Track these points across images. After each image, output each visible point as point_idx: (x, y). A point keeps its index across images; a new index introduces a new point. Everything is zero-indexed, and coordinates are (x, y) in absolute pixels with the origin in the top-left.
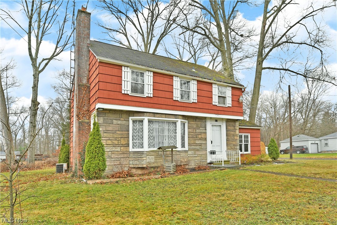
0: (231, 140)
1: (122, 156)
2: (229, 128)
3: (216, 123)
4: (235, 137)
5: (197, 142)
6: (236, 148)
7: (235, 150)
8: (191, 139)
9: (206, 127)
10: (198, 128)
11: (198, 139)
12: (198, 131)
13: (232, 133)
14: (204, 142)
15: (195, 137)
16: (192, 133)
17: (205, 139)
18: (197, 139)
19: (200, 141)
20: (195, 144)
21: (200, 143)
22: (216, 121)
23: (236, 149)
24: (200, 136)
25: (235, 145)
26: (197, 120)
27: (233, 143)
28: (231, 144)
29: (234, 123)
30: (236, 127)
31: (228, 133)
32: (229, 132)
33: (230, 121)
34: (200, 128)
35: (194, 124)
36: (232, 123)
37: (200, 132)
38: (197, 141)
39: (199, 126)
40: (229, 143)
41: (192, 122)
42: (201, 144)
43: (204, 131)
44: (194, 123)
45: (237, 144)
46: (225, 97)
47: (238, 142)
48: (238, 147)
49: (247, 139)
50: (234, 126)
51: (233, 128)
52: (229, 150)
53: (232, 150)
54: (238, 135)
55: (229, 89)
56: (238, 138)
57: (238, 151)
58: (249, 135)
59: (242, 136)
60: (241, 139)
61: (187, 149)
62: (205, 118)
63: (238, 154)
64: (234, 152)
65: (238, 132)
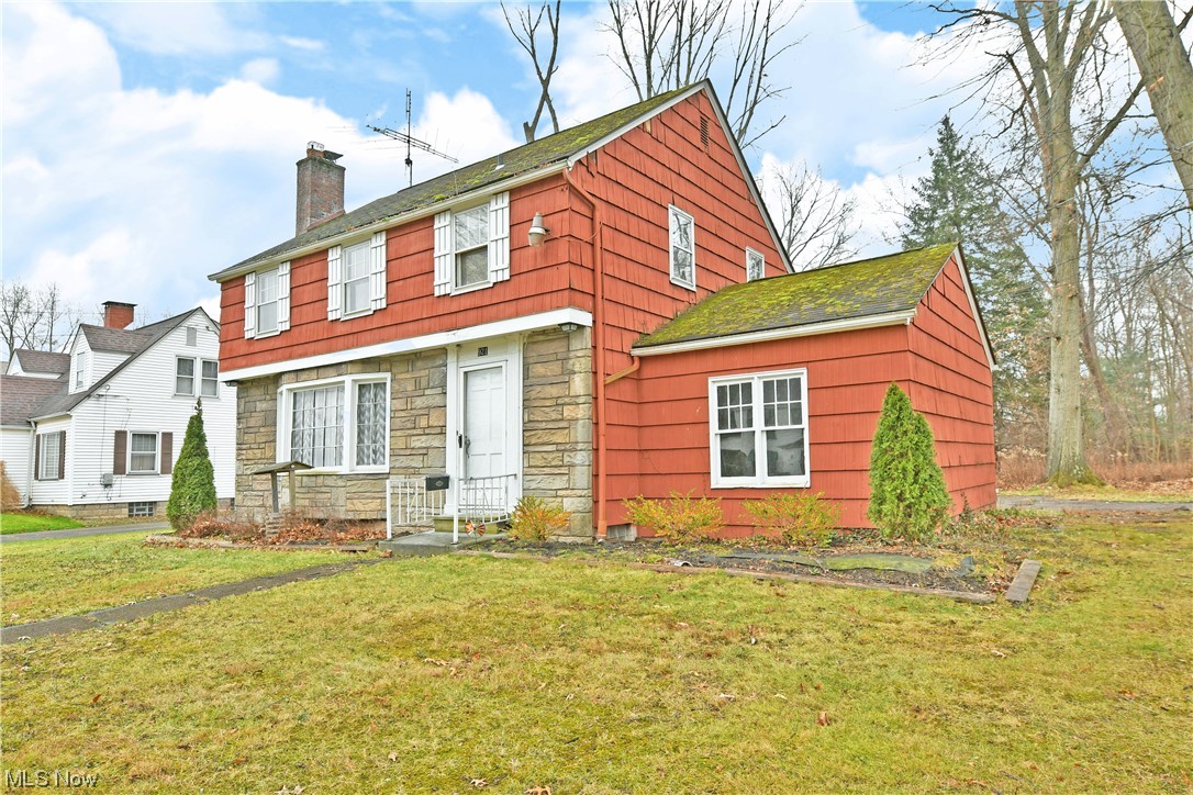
0: (543, 425)
2: (539, 369)
3: (483, 359)
4: (568, 412)
5: (417, 443)
6: (566, 459)
7: (564, 470)
8: (399, 433)
9: (443, 386)
10: (420, 390)
11: (419, 431)
12: (419, 402)
13: (554, 391)
14: (436, 442)
15: (409, 426)
16: (403, 414)
17: (439, 430)
18: (415, 432)
19: (424, 438)
20: (408, 452)
21: (423, 445)
22: (483, 352)
23: (572, 466)
24: (423, 423)
25: (562, 449)
26: (419, 364)
27: (554, 439)
28: (543, 444)
29: (564, 343)
30: (571, 362)
31: (533, 394)
32: (539, 388)
33: (541, 338)
34: (427, 392)
35: (407, 377)
36: (556, 347)
37: (424, 406)
38: (416, 438)
39: (424, 383)
40: (533, 441)
41: (403, 376)
42: (424, 451)
43: (438, 401)
44: (409, 376)
45: (577, 443)
46: (486, 247)
47: (581, 432)
48: (582, 458)
49: (789, 402)
50: (564, 356)
51: (556, 368)
52: (534, 471)
53: (547, 470)
54: (582, 400)
55: (500, 205)
56: (583, 412)
57: (582, 477)
58: (802, 374)
59: (748, 387)
60: (741, 406)
61: (385, 468)
62: (442, 351)
63: (579, 492)
64: (559, 483)
65: (579, 385)
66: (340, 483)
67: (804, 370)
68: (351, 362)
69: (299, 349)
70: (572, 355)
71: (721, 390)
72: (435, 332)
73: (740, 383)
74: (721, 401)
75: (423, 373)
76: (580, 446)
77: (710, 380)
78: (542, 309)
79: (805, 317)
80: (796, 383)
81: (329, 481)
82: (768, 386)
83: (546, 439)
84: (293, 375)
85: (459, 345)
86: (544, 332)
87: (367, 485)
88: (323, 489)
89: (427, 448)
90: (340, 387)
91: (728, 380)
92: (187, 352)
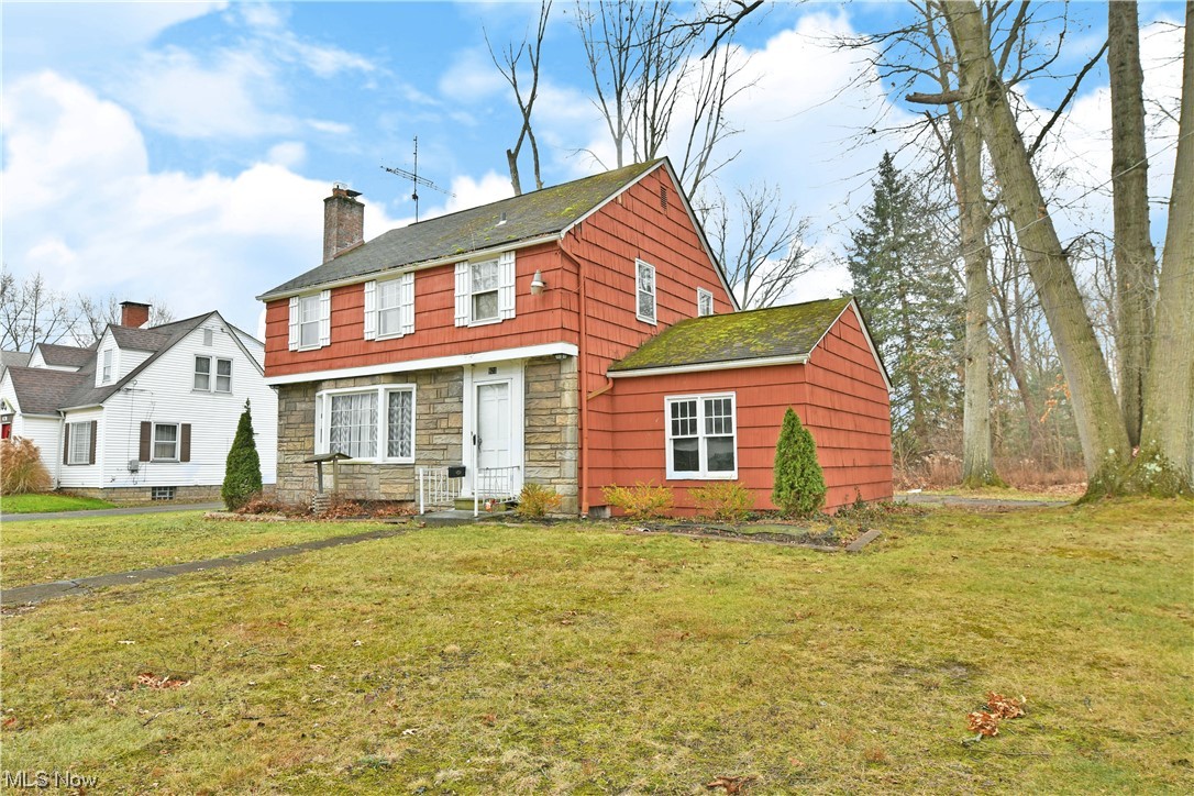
0: (541, 429)
1: (304, 473)
2: (537, 387)
3: (493, 377)
4: (559, 420)
5: (438, 440)
6: (558, 456)
7: (556, 464)
8: (423, 432)
9: (460, 396)
10: (440, 398)
11: (440, 431)
12: (439, 408)
13: (549, 403)
14: (454, 440)
15: (432, 426)
16: (426, 417)
17: (456, 431)
18: (437, 431)
19: (444, 437)
20: (431, 447)
21: (444, 442)
22: (493, 371)
23: (562, 460)
24: (444, 424)
25: (555, 448)
26: (440, 378)
27: (549, 440)
28: (540, 444)
29: (557, 368)
30: (562, 382)
31: (532, 405)
32: (537, 401)
33: (539, 363)
34: (446, 400)
35: (430, 389)
36: (550, 370)
37: (444, 411)
38: (437, 436)
39: (444, 393)
40: (533, 441)
41: (427, 387)
42: (445, 447)
43: (456, 407)
44: (431, 387)
45: (566, 443)
46: (496, 292)
47: (570, 435)
48: (570, 454)
49: (723, 416)
50: (557, 377)
51: (550, 386)
52: (533, 464)
53: (543, 464)
54: (570, 411)
55: (508, 261)
56: (571, 420)
57: (570, 469)
58: (732, 396)
59: (693, 405)
60: (688, 418)
61: (411, 460)
62: (460, 369)
63: (568, 481)
64: (553, 473)
65: (568, 399)
66: (374, 471)
67: (734, 394)
68: (383, 374)
69: (339, 362)
70: (562, 376)
71: (674, 406)
72: (455, 354)
73: (688, 401)
74: (674, 414)
75: (443, 385)
76: (569, 446)
77: (666, 398)
78: (540, 342)
79: (735, 355)
80: (728, 402)
81: (364, 469)
82: (708, 404)
83: (542, 440)
84: (332, 383)
85: (473, 365)
86: (541, 358)
87: (397, 473)
88: (360, 476)
89: (447, 444)
90: (374, 394)
91: (680, 398)
92: (204, 351)
